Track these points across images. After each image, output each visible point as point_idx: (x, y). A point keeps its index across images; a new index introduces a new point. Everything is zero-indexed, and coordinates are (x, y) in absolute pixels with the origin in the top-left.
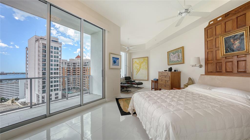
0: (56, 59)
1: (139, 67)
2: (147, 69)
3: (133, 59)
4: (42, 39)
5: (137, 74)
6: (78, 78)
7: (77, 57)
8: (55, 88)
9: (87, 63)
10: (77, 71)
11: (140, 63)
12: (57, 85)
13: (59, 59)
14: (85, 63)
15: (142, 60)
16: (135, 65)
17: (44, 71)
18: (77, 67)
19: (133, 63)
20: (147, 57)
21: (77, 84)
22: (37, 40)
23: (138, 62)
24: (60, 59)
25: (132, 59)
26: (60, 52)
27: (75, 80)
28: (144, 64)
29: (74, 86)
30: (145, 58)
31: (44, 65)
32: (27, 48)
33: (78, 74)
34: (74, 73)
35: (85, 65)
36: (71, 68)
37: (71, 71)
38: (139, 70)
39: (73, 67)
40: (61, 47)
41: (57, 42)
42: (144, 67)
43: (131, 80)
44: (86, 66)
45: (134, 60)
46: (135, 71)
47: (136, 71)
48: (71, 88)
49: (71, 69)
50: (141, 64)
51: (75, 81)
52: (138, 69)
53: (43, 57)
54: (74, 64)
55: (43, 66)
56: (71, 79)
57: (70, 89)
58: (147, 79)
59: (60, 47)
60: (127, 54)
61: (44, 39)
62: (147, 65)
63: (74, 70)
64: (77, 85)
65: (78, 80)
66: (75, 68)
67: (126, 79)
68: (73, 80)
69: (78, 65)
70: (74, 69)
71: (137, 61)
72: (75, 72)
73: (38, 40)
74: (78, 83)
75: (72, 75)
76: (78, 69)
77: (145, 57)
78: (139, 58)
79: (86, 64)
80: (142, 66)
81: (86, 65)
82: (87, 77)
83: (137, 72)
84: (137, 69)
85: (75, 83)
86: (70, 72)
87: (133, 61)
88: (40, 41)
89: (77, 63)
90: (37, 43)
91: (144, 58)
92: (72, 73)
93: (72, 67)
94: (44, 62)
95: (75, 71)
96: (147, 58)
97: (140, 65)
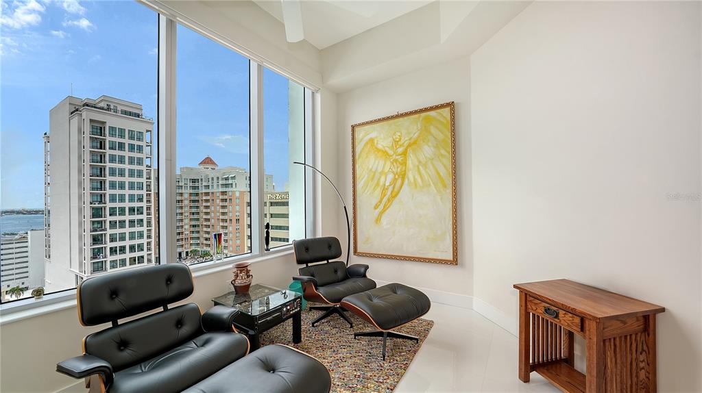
0: (136, 167)
1: (391, 176)
2: (449, 191)
3: (357, 129)
4: (87, 105)
5: (378, 220)
6: (205, 223)
7: (205, 163)
8: (133, 255)
9: (234, 178)
10: (204, 204)
11: (401, 150)
12: (141, 248)
13: (143, 168)
14: (227, 179)
15: (410, 128)
16: (369, 164)
17: (97, 205)
18: (204, 191)
19: (358, 150)
20: (451, 105)
21: (205, 242)
22: (75, 111)
23: (384, 142)
24: (147, 166)
25: (350, 129)
26: (147, 146)
27: (197, 229)
28: (427, 150)
29: (193, 248)
30: (432, 113)
31: (99, 186)
32: (48, 135)
33: (204, 210)
34: (194, 210)
35: (226, 185)
36: (184, 195)
37: (186, 202)
38: (394, 196)
39: (192, 191)
40: (150, 131)
41: (138, 116)
42: (426, 177)
43: (343, 259)
44: (230, 189)
45: (360, 133)
46: (368, 198)
47: (374, 202)
48: (187, 252)
49: (186, 196)
50: (404, 153)
51: (198, 232)
52: (385, 189)
53: (93, 162)
54: (194, 181)
55: (93, 189)
56: (187, 227)
57: (184, 255)
58: (450, 257)
59: (147, 131)
60: (318, 96)
61: (97, 108)
62: (448, 162)
63: (194, 201)
64: (202, 244)
65: (205, 229)
66: (197, 194)
67: (306, 256)
68: (192, 229)
69: (204, 184)
70: (193, 198)
71: (381, 137)
72: (197, 207)
73: (77, 110)
74: (206, 239)
75: (188, 214)
76: (204, 198)
77: (432, 109)
78: (392, 117)
79: (230, 182)
80: (410, 163)
81: (230, 186)
82: (234, 221)
83: (382, 206)
84: (378, 191)
85: (198, 238)
86: (181, 208)
87: (357, 142)
88: (84, 114)
89: (202, 179)
90: (75, 120)
91: (423, 114)
92: (187, 209)
93: (187, 192)
94: (97, 176)
95: (196, 204)
96: (448, 109)
97: (400, 159)
